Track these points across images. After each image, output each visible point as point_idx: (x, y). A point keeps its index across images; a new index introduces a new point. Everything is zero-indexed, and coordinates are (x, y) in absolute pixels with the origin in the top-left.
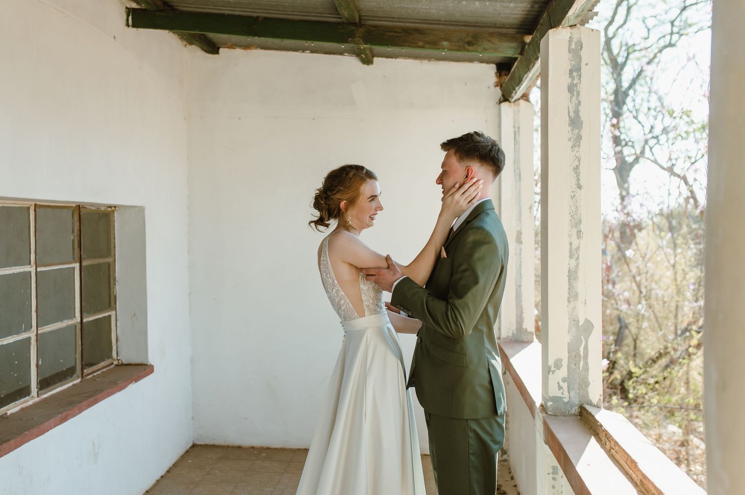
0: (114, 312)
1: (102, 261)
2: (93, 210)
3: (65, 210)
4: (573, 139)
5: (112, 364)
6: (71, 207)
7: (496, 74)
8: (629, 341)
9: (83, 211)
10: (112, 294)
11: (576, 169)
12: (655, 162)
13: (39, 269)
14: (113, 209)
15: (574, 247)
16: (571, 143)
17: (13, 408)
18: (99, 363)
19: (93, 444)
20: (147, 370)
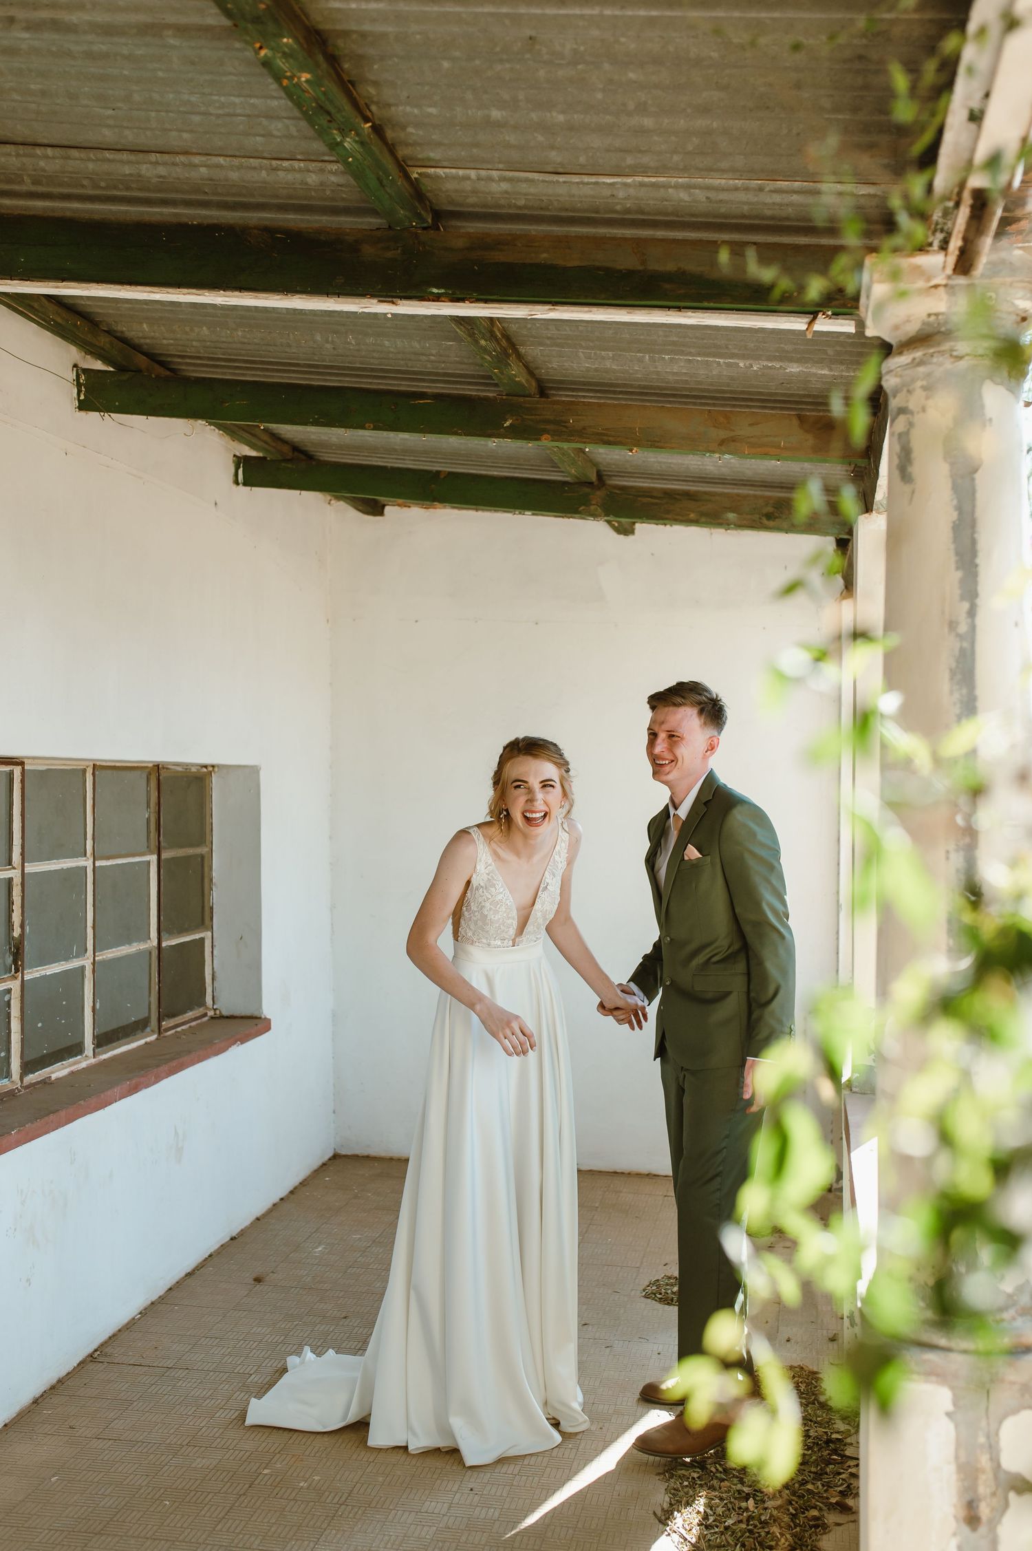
0: (209, 934)
1: (191, 851)
2: (178, 772)
3: (138, 773)
5: (205, 1015)
6: (147, 767)
9: (163, 774)
10: (206, 904)
13: (98, 864)
14: (211, 769)
17: (59, 1071)
18: (185, 1012)
19: (176, 1134)
20: (259, 1026)
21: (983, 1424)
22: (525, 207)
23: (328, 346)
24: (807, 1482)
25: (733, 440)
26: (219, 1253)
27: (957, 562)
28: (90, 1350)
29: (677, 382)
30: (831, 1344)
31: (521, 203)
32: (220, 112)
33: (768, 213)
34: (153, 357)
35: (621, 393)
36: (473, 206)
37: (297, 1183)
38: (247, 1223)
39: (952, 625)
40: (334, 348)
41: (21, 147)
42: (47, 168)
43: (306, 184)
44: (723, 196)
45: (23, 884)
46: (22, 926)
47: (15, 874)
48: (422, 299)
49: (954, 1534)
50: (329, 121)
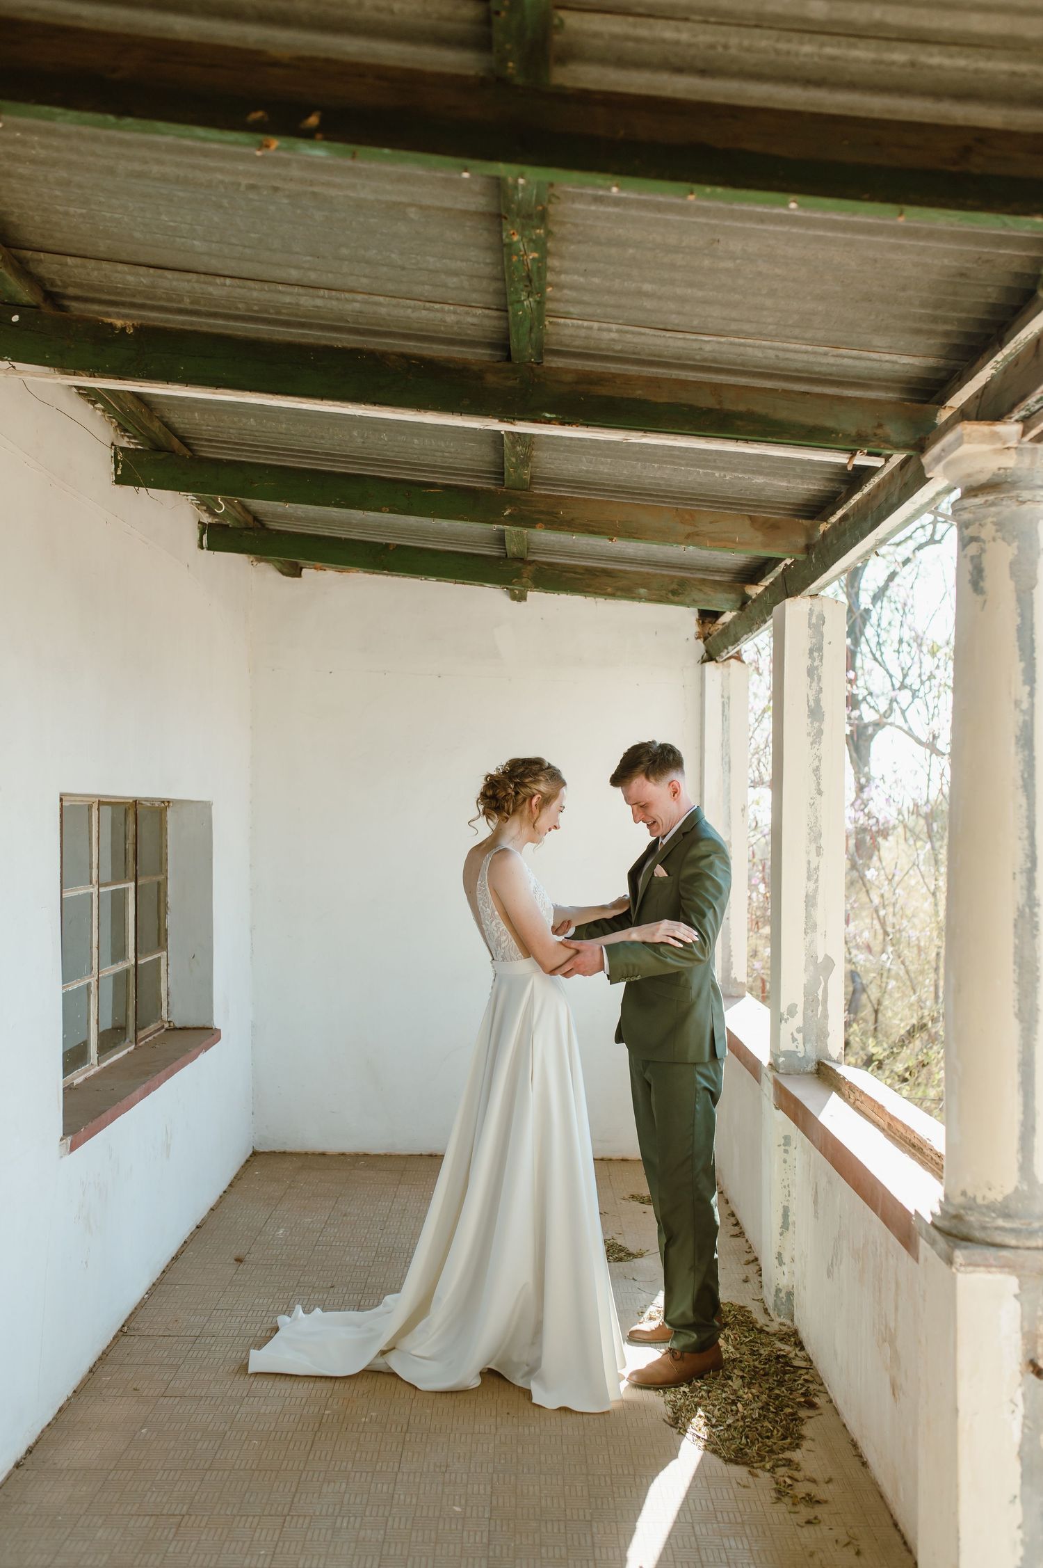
1: (154, 879)
2: (147, 807)
3: (121, 808)
4: (812, 734)
5: (163, 1028)
6: (128, 803)
7: (698, 620)
8: (867, 1012)
9: (138, 808)
10: (162, 927)
11: (817, 769)
12: (910, 733)
13: (103, 890)
14: (167, 804)
15: (813, 866)
16: (811, 739)
17: (77, 1078)
18: (151, 1024)
19: (166, 1131)
20: (212, 1036)
22: (621, 351)
23: (360, 440)
24: (773, 1389)
25: (697, 534)
26: (190, 1240)
28: (120, 1325)
29: (650, 484)
30: (746, 1284)
31: (618, 347)
32: (414, 267)
33: (817, 369)
34: (183, 439)
35: (596, 489)
36: (578, 347)
37: (233, 1178)
38: (206, 1213)
39: (1017, 703)
40: (363, 442)
41: (203, 276)
42: (215, 293)
43: (445, 322)
44: (789, 355)
48: (535, 421)
49: (1020, 1385)
50: (526, 286)
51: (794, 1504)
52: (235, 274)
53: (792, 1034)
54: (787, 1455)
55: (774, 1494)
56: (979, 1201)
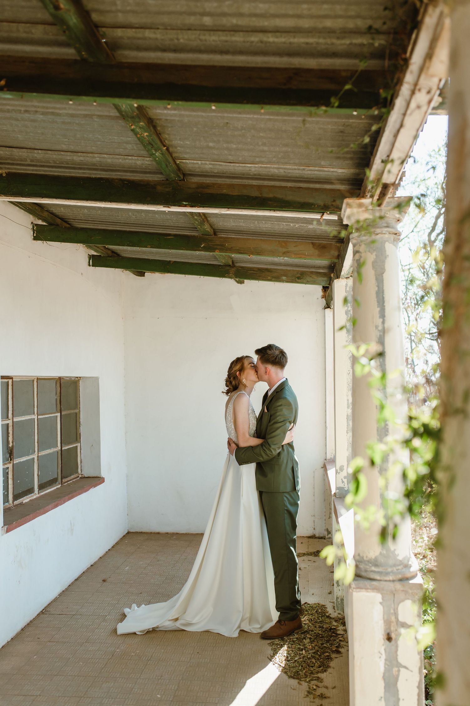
0: (79, 444)
1: (72, 411)
2: (67, 380)
3: (53, 380)
5: (78, 477)
6: (56, 379)
7: (322, 290)
9: (62, 381)
10: (78, 432)
11: (351, 357)
13: (39, 417)
14: (79, 378)
15: (350, 401)
16: (348, 344)
17: (26, 500)
18: (71, 476)
19: (71, 523)
20: (100, 480)
21: (393, 606)
22: (217, 173)
23: (134, 217)
24: (324, 644)
25: (288, 252)
26: (87, 571)
27: (378, 305)
28: (41, 610)
29: (266, 230)
30: (329, 595)
31: (216, 171)
32: (109, 141)
33: (306, 176)
34: (62, 219)
35: (245, 234)
36: (198, 172)
37: (114, 544)
38: (97, 559)
39: (377, 327)
40: (136, 217)
41: (29, 150)
42: (38, 157)
43: (137, 164)
44: (289, 171)
45: (13, 426)
46: (13, 442)
47: (10, 422)
48: (180, 206)
49: (383, 645)
50: (152, 147)
51: (314, 698)
52: (42, 148)
53: (342, 479)
54: (320, 675)
55: (306, 693)
56: (365, 558)
